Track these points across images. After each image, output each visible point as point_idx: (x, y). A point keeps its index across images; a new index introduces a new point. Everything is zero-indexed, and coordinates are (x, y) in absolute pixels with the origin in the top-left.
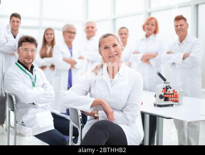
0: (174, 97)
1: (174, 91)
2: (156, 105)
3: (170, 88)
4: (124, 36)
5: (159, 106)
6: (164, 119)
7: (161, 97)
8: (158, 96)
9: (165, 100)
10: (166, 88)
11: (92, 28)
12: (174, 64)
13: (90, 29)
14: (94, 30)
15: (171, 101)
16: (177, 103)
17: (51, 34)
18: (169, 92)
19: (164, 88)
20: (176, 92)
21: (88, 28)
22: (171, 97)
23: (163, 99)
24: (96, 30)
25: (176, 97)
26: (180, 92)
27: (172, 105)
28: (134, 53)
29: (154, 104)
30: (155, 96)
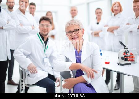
0: (131, 58)
1: (131, 53)
2: (120, 64)
3: (129, 52)
4: (99, 14)
5: (121, 65)
6: (125, 75)
7: (122, 58)
8: (120, 58)
9: (125, 60)
10: (126, 52)
11: (75, 10)
12: (131, 32)
13: (74, 11)
14: (76, 12)
15: (129, 60)
16: (133, 62)
17: (50, 15)
18: (128, 54)
19: (124, 52)
20: (133, 55)
21: (72, 11)
22: (129, 58)
23: (124, 60)
24: (77, 12)
25: (133, 58)
26: (136, 55)
27: (130, 64)
28: (105, 26)
29: (118, 63)
30: (118, 58)
